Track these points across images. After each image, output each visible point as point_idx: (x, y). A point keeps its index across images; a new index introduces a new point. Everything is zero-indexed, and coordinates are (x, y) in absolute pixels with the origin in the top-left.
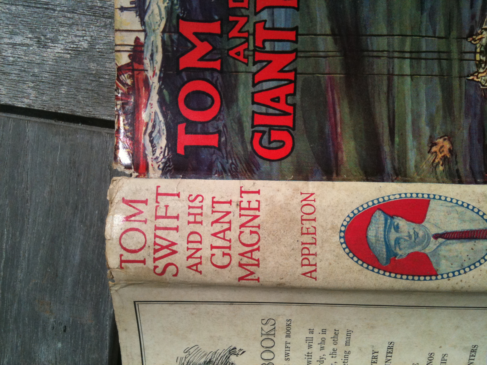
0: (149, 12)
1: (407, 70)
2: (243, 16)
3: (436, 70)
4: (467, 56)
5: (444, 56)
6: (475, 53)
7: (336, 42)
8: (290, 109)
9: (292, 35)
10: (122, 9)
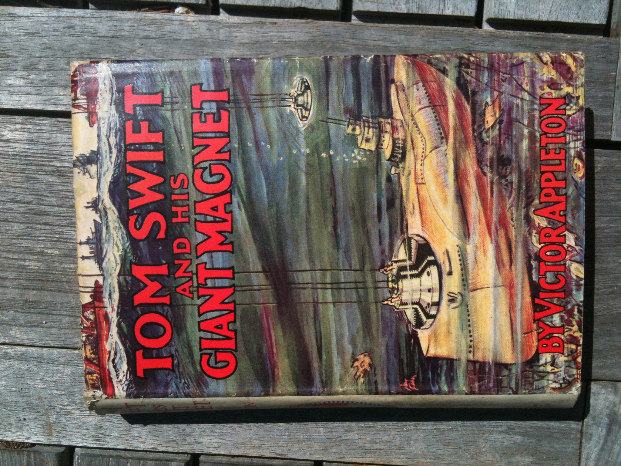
0: (106, 260)
1: (330, 299)
2: (186, 259)
3: (355, 297)
4: (381, 285)
5: (360, 285)
6: (388, 281)
7: (267, 277)
8: (232, 335)
9: (229, 273)
10: (83, 258)
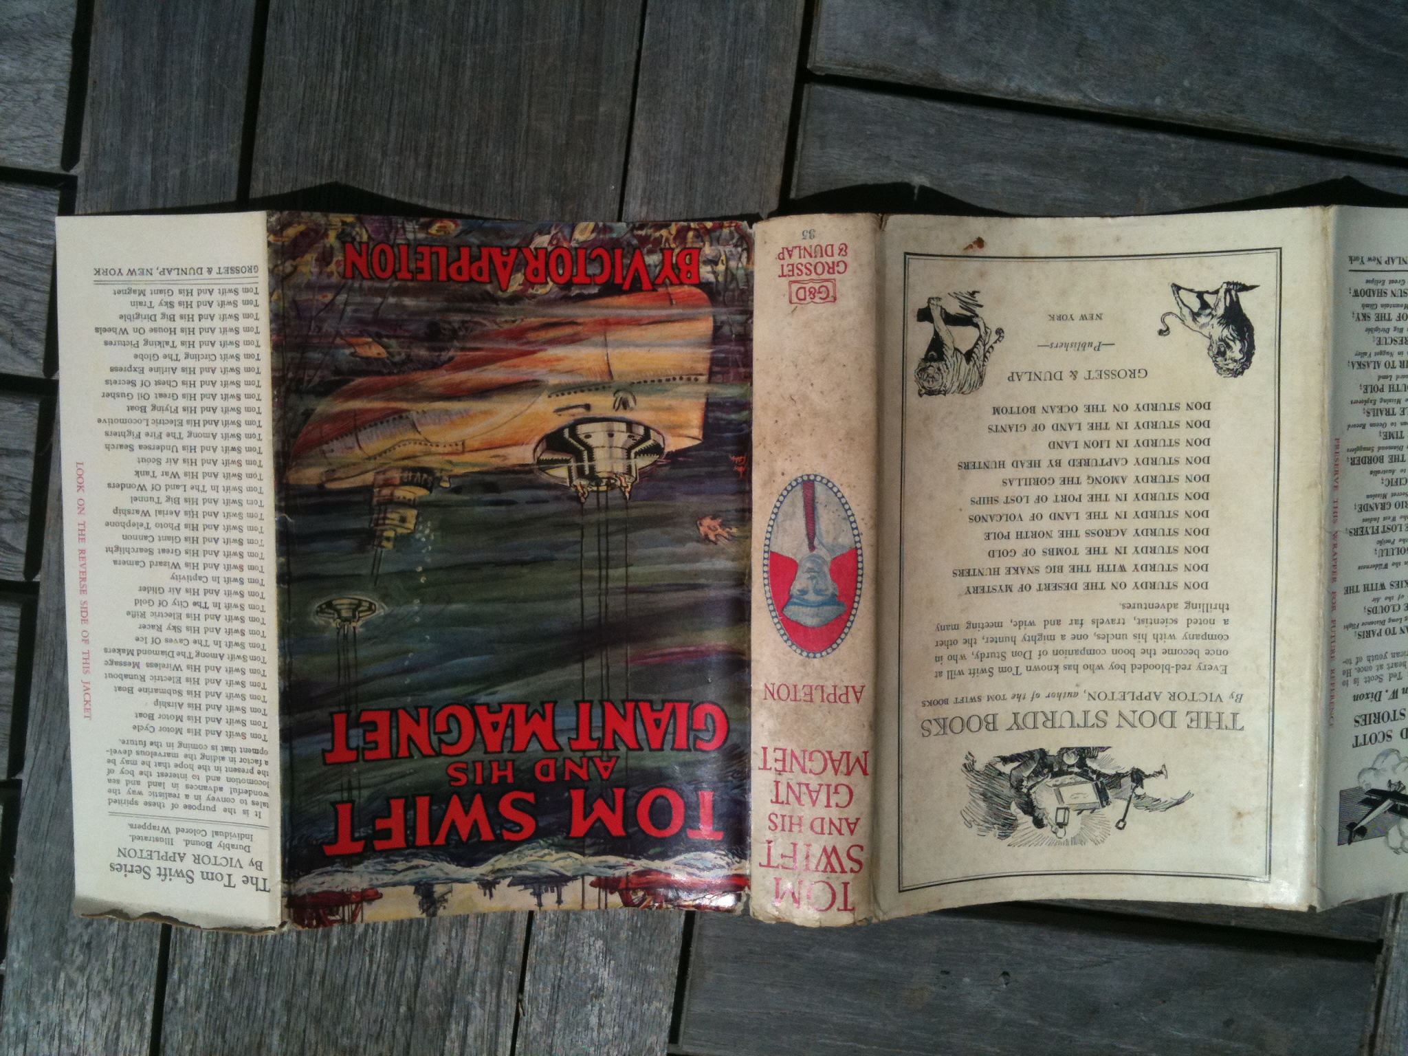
0: (562, 871)
1: (621, 571)
2: (564, 764)
3: (620, 537)
4: (603, 501)
5: (603, 529)
6: (598, 492)
7: (591, 656)
8: (669, 706)
9: (584, 707)
10: (559, 901)
